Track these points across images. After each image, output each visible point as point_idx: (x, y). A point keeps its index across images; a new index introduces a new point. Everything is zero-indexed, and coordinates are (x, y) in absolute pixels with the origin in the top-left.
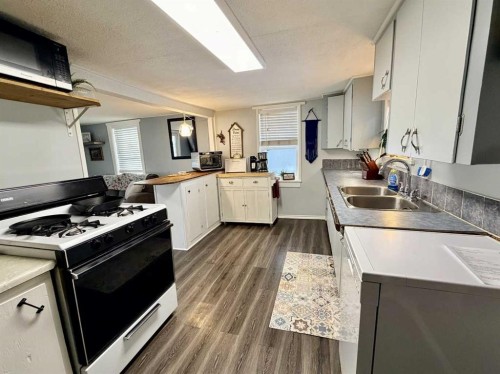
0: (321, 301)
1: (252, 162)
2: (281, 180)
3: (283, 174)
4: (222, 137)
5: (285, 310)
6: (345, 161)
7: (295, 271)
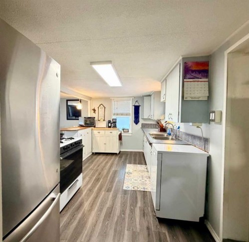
0: (143, 181)
1: (109, 123)
2: (122, 132)
3: (123, 130)
4: (94, 110)
5: (129, 184)
6: (151, 124)
7: (131, 171)
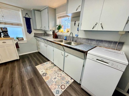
0: (60, 75)
3: (17, 38)
5: (55, 87)
7: (44, 71)
